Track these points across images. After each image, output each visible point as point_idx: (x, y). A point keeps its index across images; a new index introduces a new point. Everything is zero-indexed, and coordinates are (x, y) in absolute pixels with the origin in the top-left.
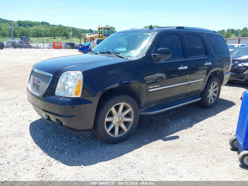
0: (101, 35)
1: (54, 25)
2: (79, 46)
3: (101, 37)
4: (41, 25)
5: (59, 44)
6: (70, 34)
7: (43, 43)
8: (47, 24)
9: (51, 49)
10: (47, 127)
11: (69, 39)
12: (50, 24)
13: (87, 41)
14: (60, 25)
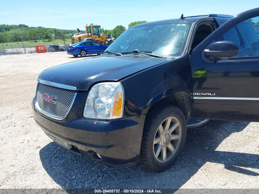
0: (90, 34)
1: (33, 28)
2: (68, 48)
3: (90, 36)
4: (18, 28)
5: (43, 47)
6: (53, 36)
7: (23, 47)
8: (26, 26)
9: (35, 54)
10: (64, 155)
11: (52, 41)
12: (28, 27)
13: (75, 41)
14: (39, 27)
